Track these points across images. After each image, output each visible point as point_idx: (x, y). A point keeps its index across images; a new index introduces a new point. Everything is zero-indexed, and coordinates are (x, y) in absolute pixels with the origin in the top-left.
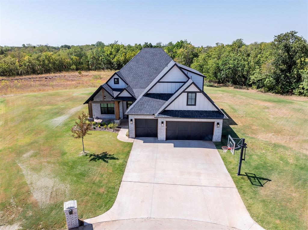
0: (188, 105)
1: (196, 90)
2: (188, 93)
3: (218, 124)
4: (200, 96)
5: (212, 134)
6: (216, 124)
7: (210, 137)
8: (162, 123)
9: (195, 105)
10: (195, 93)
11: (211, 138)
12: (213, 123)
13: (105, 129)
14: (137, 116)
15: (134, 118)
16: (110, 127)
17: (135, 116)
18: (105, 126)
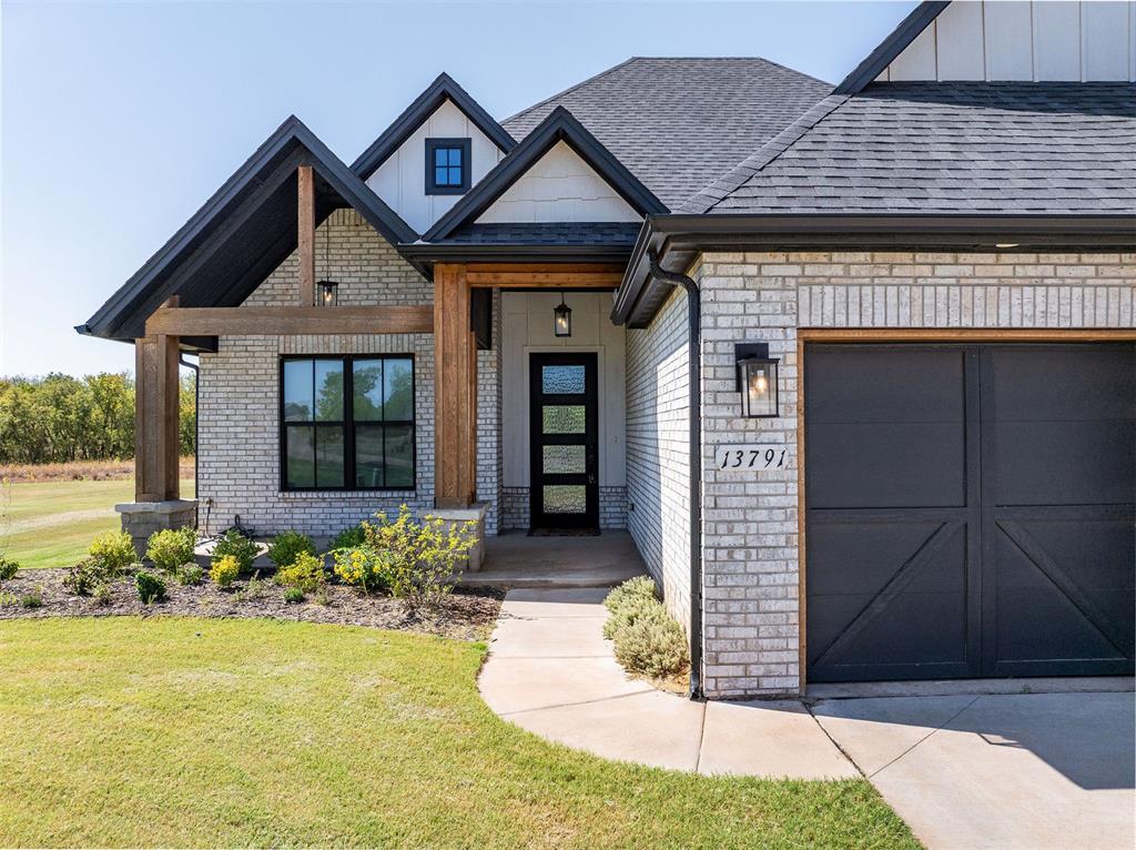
13: (300, 600)
14: (848, 280)
15: (788, 320)
16: (372, 576)
17: (811, 281)
18: (305, 563)
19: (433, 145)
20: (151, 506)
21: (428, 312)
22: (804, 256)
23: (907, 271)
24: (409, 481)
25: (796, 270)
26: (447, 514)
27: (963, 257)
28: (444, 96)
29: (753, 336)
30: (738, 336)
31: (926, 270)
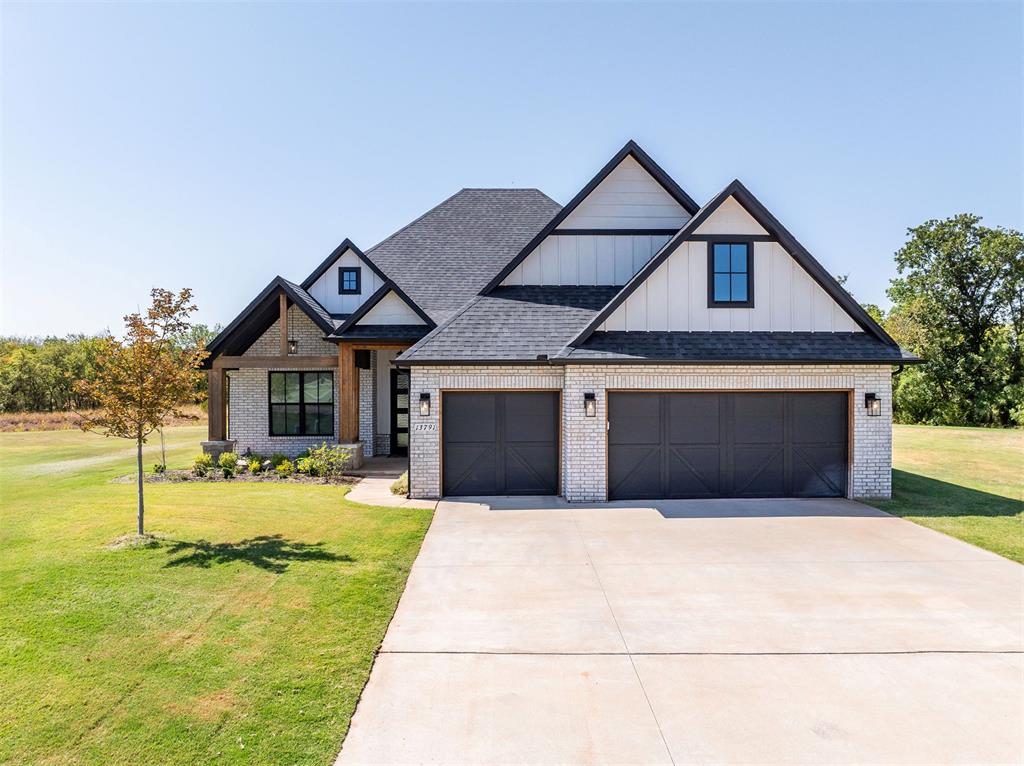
0: (713, 303)
1: (751, 227)
2: (713, 241)
3: (870, 398)
4: (769, 258)
5: (844, 457)
6: (858, 400)
7: (833, 477)
8: (590, 397)
9: (749, 303)
10: (748, 241)
11: (837, 483)
12: (845, 396)
13: (285, 477)
14: (454, 374)
15: (437, 386)
16: (312, 470)
17: (443, 375)
18: (286, 464)
19: (342, 271)
20: (216, 443)
21: (337, 358)
22: (441, 367)
23: (473, 371)
24: (330, 432)
25: (439, 371)
26: (343, 446)
27: (490, 367)
28: (347, 248)
29: (426, 391)
30: (421, 391)
31: (478, 371)
